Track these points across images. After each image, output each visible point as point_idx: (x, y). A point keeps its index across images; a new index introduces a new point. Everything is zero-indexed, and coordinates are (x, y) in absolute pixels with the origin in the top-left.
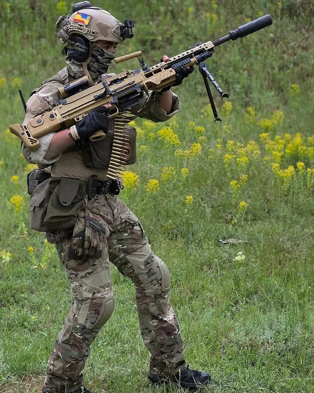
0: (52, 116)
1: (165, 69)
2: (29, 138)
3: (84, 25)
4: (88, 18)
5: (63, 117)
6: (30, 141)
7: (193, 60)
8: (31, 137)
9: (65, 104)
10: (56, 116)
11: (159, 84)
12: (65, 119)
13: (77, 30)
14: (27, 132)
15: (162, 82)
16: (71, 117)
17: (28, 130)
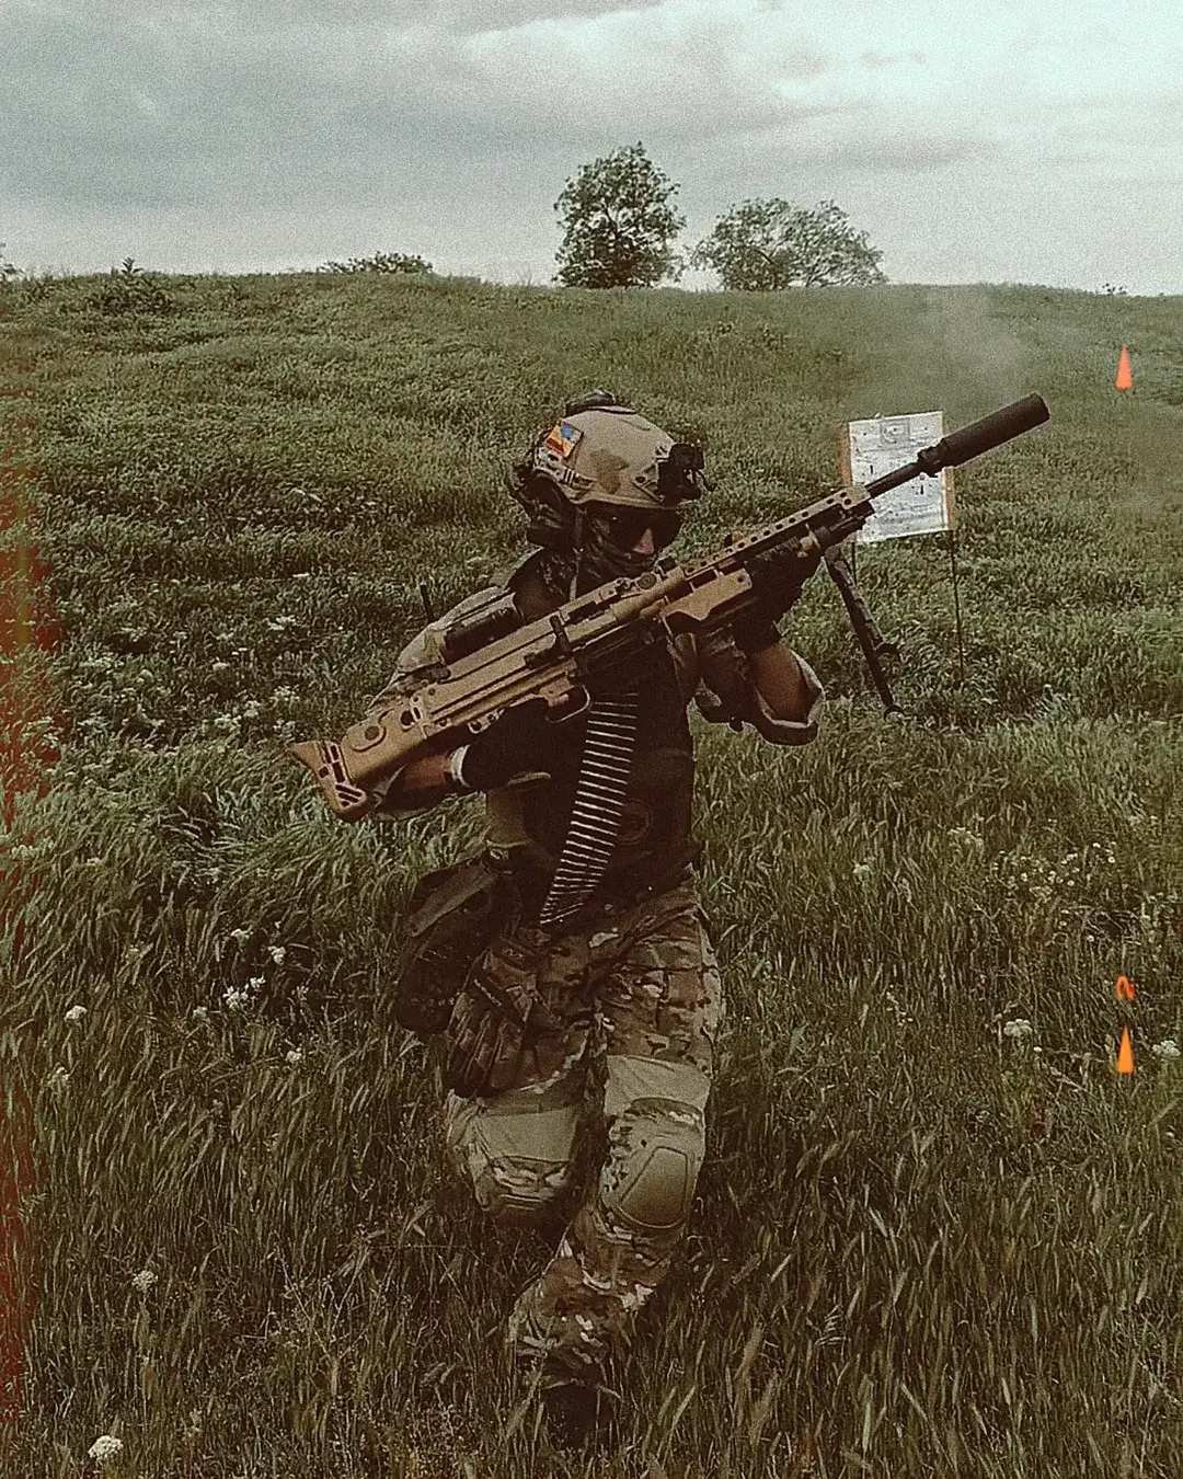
0: (407, 718)
1: (727, 571)
2: (338, 788)
3: (560, 458)
4: (576, 437)
5: (436, 722)
6: (340, 795)
7: (809, 540)
8: (345, 784)
9: (445, 680)
10: (419, 717)
11: (703, 621)
12: (440, 728)
13: (545, 469)
14: (336, 766)
15: (715, 611)
16: (459, 720)
17: (340, 760)
